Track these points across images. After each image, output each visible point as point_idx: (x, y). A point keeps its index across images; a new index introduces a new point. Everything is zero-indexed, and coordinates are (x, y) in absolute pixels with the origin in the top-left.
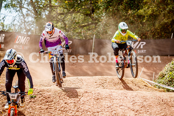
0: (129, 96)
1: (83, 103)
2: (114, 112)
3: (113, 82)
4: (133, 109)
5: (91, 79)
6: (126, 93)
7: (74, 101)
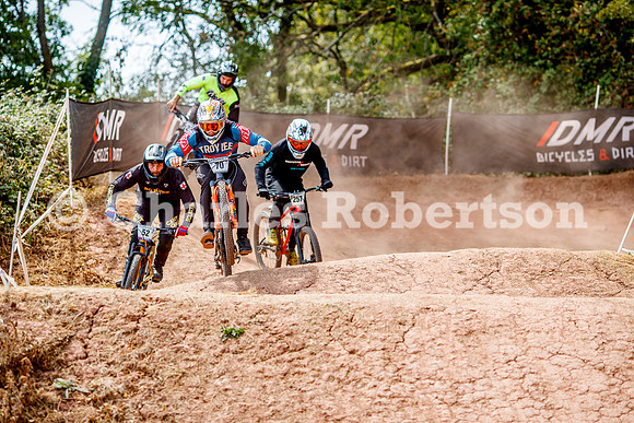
0: (585, 318)
1: (416, 350)
2: (530, 379)
3: (525, 269)
4: (602, 365)
5: (441, 262)
6: (573, 307)
7: (382, 345)
